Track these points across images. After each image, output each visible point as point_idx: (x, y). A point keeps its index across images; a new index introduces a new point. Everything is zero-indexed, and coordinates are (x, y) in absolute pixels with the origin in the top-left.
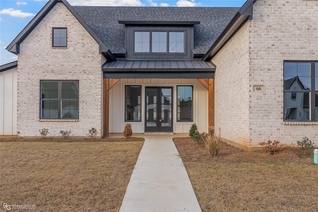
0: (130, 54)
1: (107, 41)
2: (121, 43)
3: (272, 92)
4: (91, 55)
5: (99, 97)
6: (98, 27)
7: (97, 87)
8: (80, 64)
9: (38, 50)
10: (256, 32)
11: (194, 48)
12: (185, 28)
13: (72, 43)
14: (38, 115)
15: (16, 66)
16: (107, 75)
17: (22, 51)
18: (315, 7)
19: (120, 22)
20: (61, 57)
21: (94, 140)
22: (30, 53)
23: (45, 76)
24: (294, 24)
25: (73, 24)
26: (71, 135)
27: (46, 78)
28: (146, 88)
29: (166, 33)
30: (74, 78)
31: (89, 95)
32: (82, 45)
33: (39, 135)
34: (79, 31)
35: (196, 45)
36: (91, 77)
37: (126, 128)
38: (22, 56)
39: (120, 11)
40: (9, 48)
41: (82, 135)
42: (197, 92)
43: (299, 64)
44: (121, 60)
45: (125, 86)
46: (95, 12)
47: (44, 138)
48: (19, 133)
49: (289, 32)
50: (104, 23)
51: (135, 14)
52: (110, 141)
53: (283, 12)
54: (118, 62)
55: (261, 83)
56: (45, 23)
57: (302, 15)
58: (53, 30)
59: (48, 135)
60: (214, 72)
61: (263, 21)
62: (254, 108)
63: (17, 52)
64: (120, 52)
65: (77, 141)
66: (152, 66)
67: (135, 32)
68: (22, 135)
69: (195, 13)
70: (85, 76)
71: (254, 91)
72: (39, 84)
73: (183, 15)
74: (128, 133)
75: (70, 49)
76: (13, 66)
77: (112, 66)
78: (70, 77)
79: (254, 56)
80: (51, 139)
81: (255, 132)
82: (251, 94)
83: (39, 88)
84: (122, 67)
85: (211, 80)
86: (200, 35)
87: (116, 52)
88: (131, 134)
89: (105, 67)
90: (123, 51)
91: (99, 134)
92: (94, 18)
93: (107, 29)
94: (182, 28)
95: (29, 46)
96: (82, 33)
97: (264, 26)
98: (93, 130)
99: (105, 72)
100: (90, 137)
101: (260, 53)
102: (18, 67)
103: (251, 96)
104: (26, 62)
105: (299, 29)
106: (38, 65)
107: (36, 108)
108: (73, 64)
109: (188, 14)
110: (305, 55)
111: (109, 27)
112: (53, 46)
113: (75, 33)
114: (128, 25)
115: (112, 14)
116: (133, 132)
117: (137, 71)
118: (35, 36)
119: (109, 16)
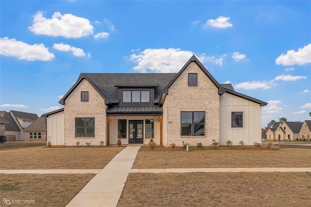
0: (120, 103)
1: (108, 95)
2: (116, 97)
3: (176, 124)
4: (100, 105)
5: (105, 126)
6: (103, 87)
7: (104, 121)
8: (95, 110)
9: (74, 103)
10: (170, 100)
11: (155, 99)
12: (150, 89)
13: (91, 99)
14: (75, 135)
15: (63, 110)
16: (109, 115)
17: (66, 103)
18: (193, 90)
19: (115, 86)
20: (86, 106)
21: (102, 146)
22: (70, 104)
23: (78, 116)
24: (185, 97)
25: (91, 90)
26: (91, 145)
27: (78, 117)
28: (129, 120)
29: (139, 92)
30: (92, 117)
31: (99, 125)
32: (96, 100)
33: (75, 145)
34: (95, 93)
35: (155, 98)
36: (101, 116)
37: (118, 141)
38: (66, 106)
39: (116, 76)
40: (60, 102)
41: (96, 145)
42: (156, 123)
43: (187, 113)
44: (116, 106)
45: (118, 120)
46: (101, 77)
47: (78, 146)
48: (66, 144)
49: (183, 100)
50: (106, 84)
51: (124, 78)
52: (110, 147)
53: (181, 92)
54: (114, 107)
55: (172, 121)
56: (78, 89)
57: (188, 93)
58: (81, 93)
59: (80, 145)
60: (163, 113)
61: (172, 96)
62: (169, 130)
63: (64, 104)
64: (115, 102)
65: (94, 147)
66: (131, 110)
67: (123, 92)
68: (67, 145)
69: (158, 77)
70: (98, 116)
71: (169, 123)
72: (75, 120)
73: (151, 79)
74: (119, 144)
75: (90, 102)
76: (62, 110)
77: (111, 110)
78: (90, 116)
79: (169, 109)
80: (81, 146)
81: (169, 140)
82: (167, 125)
83: (75, 121)
84: (116, 111)
85: (161, 117)
86: (159, 91)
87: (113, 102)
88: (121, 144)
89: (108, 111)
90: (117, 101)
91: (105, 144)
92: (101, 81)
93: (108, 88)
94: (148, 89)
95: (69, 101)
96: (96, 94)
97: (173, 97)
98: (102, 142)
99: (108, 114)
100: (100, 146)
101: (171, 108)
102: (64, 111)
103: (167, 126)
104: (68, 109)
105: (187, 99)
106: (74, 110)
107: (74, 131)
108: (92, 110)
109: (154, 78)
110: (189, 109)
111: (109, 87)
112: (81, 101)
113: (93, 94)
114: (120, 87)
115: (111, 78)
116: (122, 144)
117: (124, 112)
118: (72, 96)
119: (109, 80)
